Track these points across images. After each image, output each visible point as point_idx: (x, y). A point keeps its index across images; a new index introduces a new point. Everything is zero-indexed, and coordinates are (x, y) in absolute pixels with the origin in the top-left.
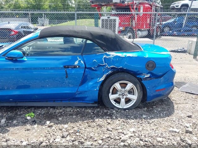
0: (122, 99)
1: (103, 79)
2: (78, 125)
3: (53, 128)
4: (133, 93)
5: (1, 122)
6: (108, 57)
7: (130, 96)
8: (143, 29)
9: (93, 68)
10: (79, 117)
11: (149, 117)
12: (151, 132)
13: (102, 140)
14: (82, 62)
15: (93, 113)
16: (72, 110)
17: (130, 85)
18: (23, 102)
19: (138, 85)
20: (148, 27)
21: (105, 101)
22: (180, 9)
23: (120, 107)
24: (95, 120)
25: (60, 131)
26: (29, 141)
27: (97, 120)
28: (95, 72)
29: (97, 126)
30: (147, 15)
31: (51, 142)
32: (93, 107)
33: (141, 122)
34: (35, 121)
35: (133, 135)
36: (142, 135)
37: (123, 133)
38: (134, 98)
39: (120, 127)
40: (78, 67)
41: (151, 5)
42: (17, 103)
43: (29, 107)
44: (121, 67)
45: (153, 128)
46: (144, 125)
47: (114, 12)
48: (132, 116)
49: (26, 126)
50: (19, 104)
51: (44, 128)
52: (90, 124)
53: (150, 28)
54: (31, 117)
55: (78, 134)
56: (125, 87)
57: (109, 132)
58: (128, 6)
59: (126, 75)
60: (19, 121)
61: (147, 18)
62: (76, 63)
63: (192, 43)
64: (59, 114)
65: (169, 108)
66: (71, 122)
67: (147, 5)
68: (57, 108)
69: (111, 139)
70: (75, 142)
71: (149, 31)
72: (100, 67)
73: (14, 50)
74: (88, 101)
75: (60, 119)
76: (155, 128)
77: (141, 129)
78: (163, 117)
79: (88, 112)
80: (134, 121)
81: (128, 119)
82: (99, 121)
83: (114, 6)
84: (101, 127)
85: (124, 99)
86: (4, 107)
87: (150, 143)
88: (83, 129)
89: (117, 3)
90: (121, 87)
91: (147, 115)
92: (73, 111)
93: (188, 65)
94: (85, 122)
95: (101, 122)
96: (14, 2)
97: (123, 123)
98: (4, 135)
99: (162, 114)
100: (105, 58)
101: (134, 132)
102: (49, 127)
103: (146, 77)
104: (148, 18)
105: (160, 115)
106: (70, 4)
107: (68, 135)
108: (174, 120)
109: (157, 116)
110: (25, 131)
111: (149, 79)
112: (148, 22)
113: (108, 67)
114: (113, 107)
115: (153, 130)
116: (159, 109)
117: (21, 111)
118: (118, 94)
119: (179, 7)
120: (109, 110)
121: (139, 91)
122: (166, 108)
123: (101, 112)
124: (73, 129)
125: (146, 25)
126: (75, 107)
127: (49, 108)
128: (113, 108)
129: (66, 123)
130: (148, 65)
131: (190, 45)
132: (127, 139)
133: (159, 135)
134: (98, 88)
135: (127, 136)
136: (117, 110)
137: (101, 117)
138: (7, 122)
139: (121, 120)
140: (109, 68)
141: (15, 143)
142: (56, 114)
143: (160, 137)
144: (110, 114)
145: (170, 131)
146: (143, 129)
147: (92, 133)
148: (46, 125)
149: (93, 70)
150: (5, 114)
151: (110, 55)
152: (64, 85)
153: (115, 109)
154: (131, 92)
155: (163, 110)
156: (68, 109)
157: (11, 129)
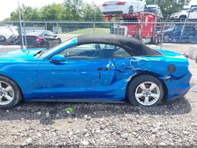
0: (146, 97)
1: (129, 80)
2: (111, 119)
3: (91, 121)
4: (155, 92)
5: (46, 115)
6: (134, 61)
7: (153, 95)
8: (147, 37)
9: (121, 70)
10: (110, 112)
11: (170, 113)
12: (176, 126)
13: (136, 131)
14: (113, 65)
15: (122, 109)
16: (102, 106)
17: (153, 86)
18: (62, 98)
19: (160, 86)
20: (151, 36)
21: (131, 99)
22: (179, 19)
23: (144, 104)
24: (125, 115)
25: (98, 124)
26: (74, 132)
27: (126, 115)
28: (123, 73)
29: (128, 120)
30: (150, 25)
31: (93, 133)
32: (120, 104)
33: (165, 117)
34: (74, 115)
35: (161, 128)
36: (169, 129)
37: (152, 126)
38: (157, 96)
39: (148, 121)
40: (109, 69)
41: (154, 16)
42: (57, 99)
43: (66, 103)
44: (146, 70)
45: (177, 122)
46: (168, 120)
47: (122, 22)
48: (155, 112)
49: (68, 119)
50: (59, 100)
51: (83, 121)
52: (122, 118)
53: (153, 36)
54: (70, 111)
55: (114, 126)
56: (149, 87)
57: (140, 125)
58: (136, 17)
59: (150, 77)
60: (61, 115)
61: (150, 27)
62: (108, 66)
63: (193, 50)
64: (92, 109)
65: (186, 105)
66: (105, 117)
67: (150, 16)
68: (90, 104)
69: (143, 131)
70: (113, 133)
71: (152, 38)
72: (127, 70)
73: (57, 54)
74: (116, 99)
75: (95, 113)
76: (178, 122)
77: (166, 123)
78: (183, 114)
79: (117, 108)
80: (158, 116)
81: (153, 114)
82: (128, 116)
83: (123, 17)
84: (132, 121)
85: (148, 97)
86: (44, 102)
87: (178, 135)
88: (117, 122)
89: (126, 14)
90: (146, 87)
91: (168, 111)
92: (104, 107)
93: (192, 68)
94: (117, 116)
95: (131, 117)
96: (32, 13)
97: (150, 118)
98: (52, 126)
99: (182, 110)
100: (132, 62)
101: (161, 126)
102: (87, 120)
103: (167, 78)
104: (152, 27)
105: (180, 112)
106: (80, 15)
107: (105, 127)
108: (193, 116)
109: (178, 113)
110: (68, 123)
111: (169, 80)
112: (152, 31)
113: (134, 69)
114: (138, 104)
115: (177, 124)
116: (178, 107)
117: (60, 106)
118: (143, 94)
119: (178, 18)
120: (134, 106)
121: (161, 90)
122: (184, 105)
123: (128, 108)
124: (108, 122)
125: (149, 33)
126: (105, 103)
127: (83, 103)
128: (138, 106)
129: (101, 117)
130: (169, 68)
131: (192, 51)
132: (157, 131)
133: (184, 129)
134: (125, 88)
135: (156, 129)
136: (142, 107)
137: (129, 112)
138: (51, 115)
139: (148, 115)
140: (135, 71)
141: (63, 133)
142: (90, 109)
143: (186, 131)
144: (137, 110)
145: (192, 126)
146: (168, 123)
147: (125, 126)
148: (84, 119)
149: (122, 72)
150: (47, 109)
151: (136, 59)
152: (92, 84)
153: (140, 106)
154: (154, 91)
155: (181, 108)
156: (100, 105)
157: (56, 121)
